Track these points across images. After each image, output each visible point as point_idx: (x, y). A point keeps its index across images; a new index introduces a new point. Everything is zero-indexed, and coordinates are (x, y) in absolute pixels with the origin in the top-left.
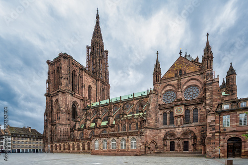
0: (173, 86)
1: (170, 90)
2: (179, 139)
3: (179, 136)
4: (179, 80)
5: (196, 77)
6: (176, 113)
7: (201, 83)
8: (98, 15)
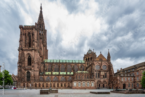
0: (99, 64)
1: (98, 65)
2: (102, 83)
3: (102, 82)
4: (101, 62)
5: (106, 62)
6: (101, 74)
7: (107, 65)
8: (41, 7)
